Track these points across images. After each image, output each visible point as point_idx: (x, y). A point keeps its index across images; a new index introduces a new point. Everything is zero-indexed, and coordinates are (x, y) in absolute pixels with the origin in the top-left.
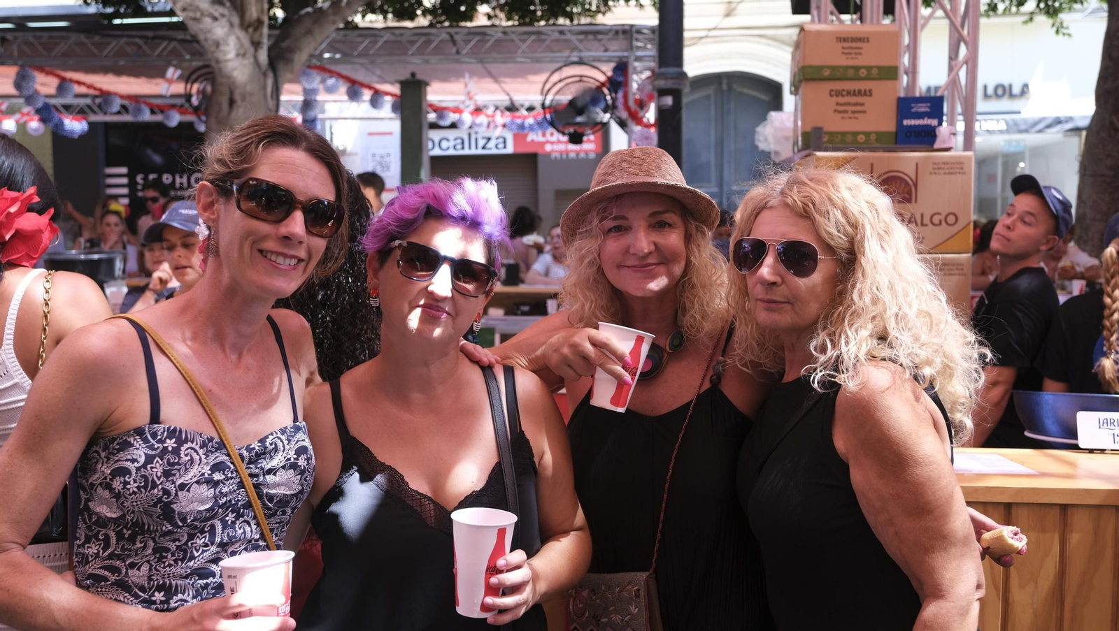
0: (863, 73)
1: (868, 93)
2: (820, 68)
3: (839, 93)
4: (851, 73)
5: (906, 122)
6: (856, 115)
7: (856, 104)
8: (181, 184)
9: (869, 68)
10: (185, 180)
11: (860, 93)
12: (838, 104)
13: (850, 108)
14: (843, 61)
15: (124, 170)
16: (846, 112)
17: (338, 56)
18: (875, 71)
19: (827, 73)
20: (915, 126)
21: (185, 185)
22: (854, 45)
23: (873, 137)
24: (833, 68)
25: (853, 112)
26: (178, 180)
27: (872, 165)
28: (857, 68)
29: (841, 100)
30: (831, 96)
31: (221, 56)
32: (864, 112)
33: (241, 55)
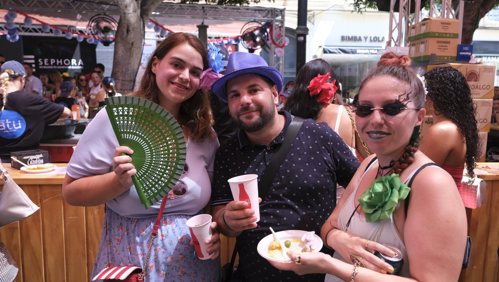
0: (448, 35)
1: (449, 43)
2: (435, 33)
3: (439, 42)
4: (444, 35)
5: (461, 53)
6: (445, 50)
7: (445, 46)
8: (60, 63)
9: (450, 34)
10: (61, 62)
11: (446, 42)
12: (439, 46)
13: (443, 48)
14: (442, 31)
15: (33, 57)
16: (441, 49)
17: (158, 13)
18: (452, 35)
19: (437, 35)
20: (463, 55)
21: (61, 64)
22: (446, 25)
23: (449, 58)
24: (439, 33)
25: (444, 49)
26: (58, 62)
27: (467, 68)
28: (446, 34)
29: (440, 44)
30: (437, 43)
31: (127, 12)
32: (447, 49)
33: (135, 11)
